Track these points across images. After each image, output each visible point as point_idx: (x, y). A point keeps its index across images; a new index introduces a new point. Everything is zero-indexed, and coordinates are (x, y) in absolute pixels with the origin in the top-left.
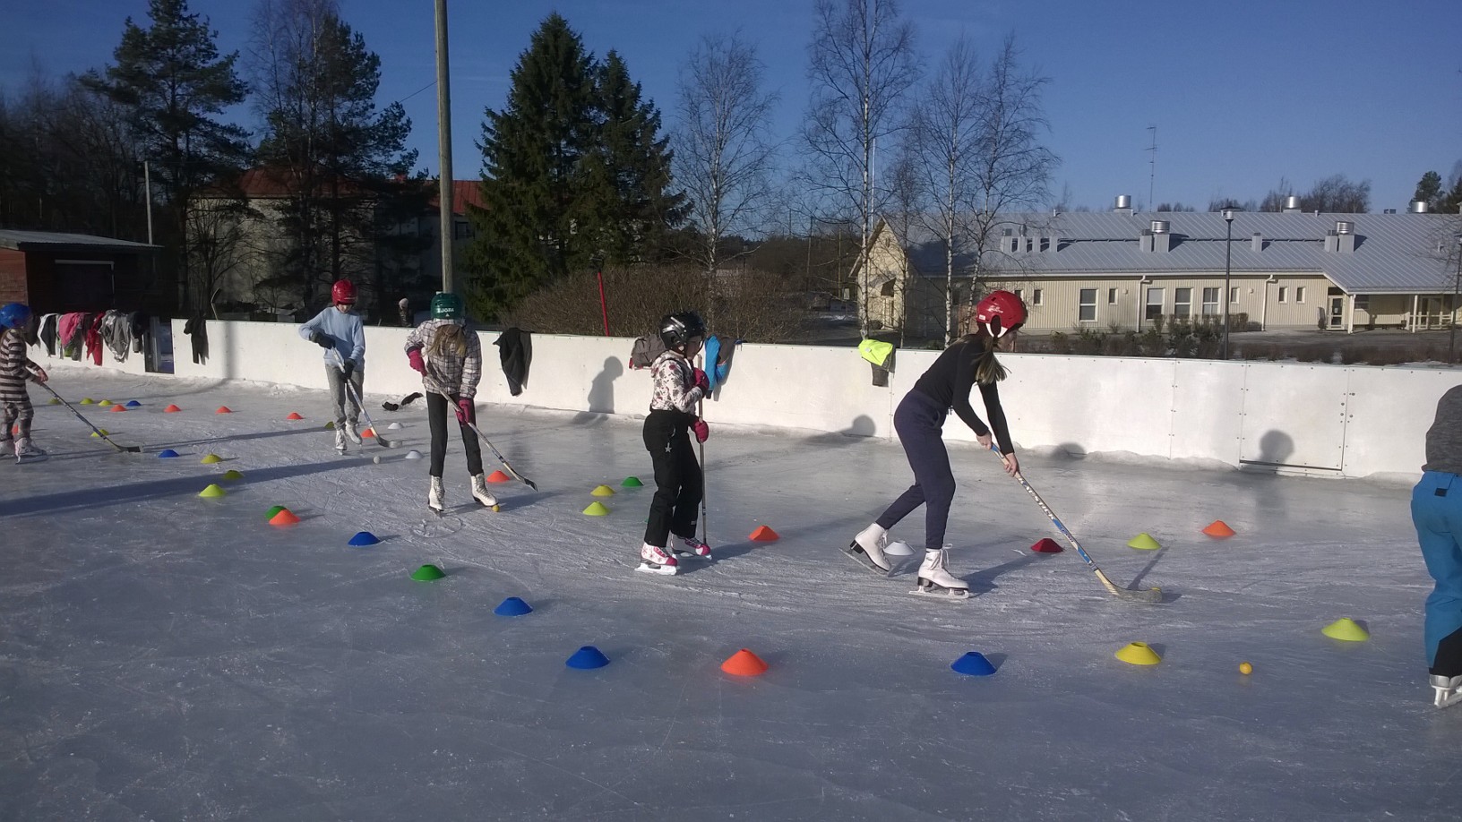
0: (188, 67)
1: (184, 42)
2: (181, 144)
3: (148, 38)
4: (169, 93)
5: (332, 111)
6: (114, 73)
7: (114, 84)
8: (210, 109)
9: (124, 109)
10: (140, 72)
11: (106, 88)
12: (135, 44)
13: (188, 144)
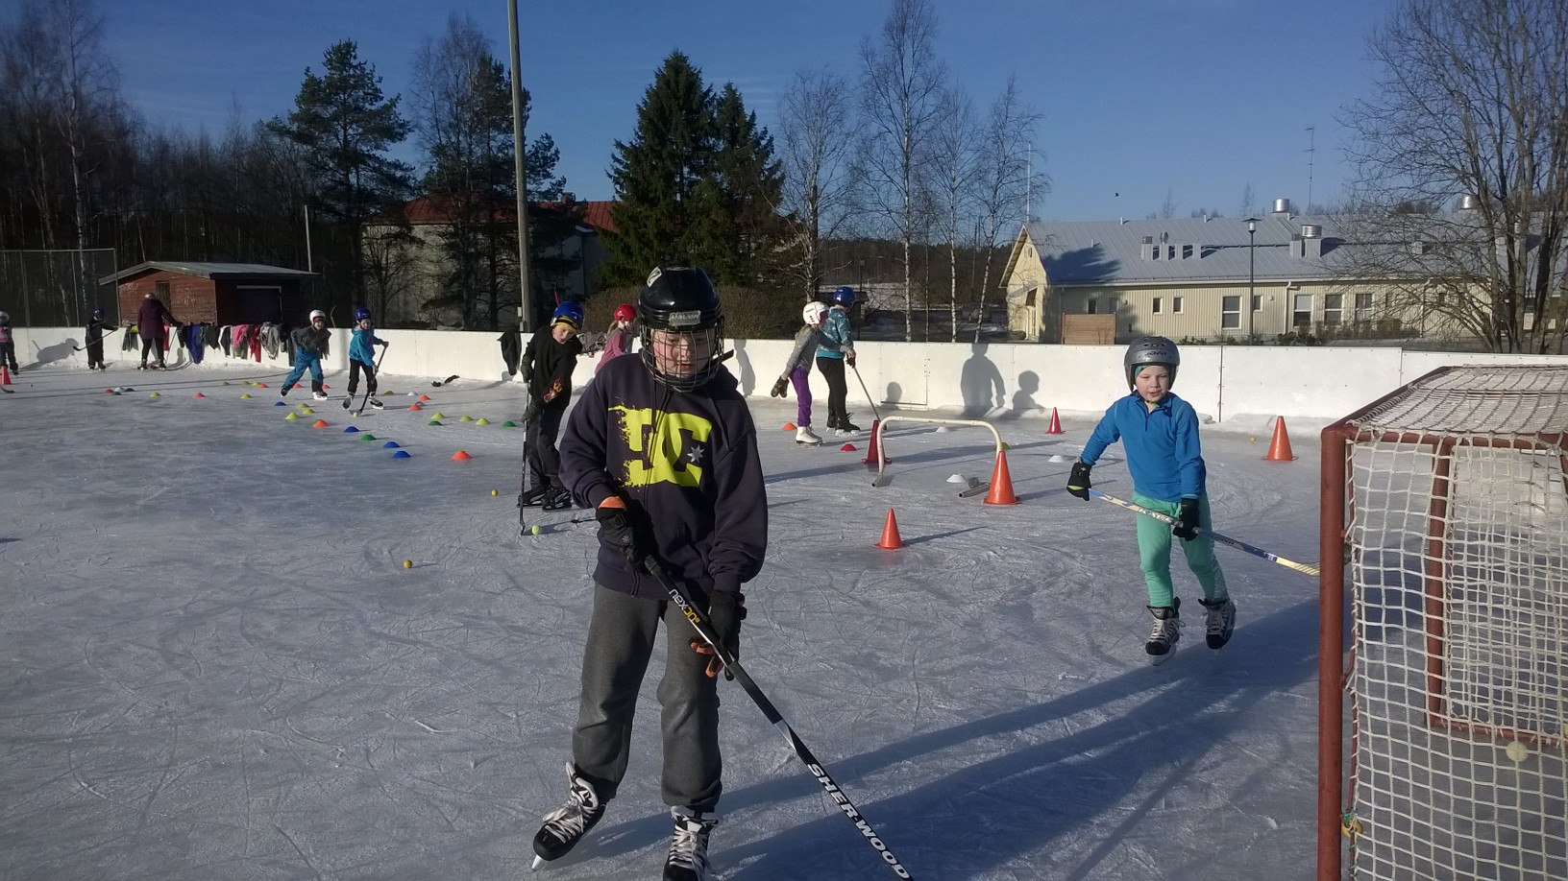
0: (359, 109)
1: (354, 87)
2: (353, 179)
3: (323, 86)
4: (341, 133)
5: (488, 144)
6: (294, 118)
7: (294, 128)
8: (377, 147)
9: (305, 149)
10: (317, 116)
11: (288, 132)
12: (313, 91)
13: (358, 179)
